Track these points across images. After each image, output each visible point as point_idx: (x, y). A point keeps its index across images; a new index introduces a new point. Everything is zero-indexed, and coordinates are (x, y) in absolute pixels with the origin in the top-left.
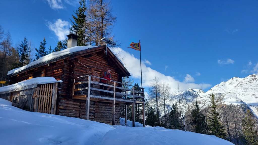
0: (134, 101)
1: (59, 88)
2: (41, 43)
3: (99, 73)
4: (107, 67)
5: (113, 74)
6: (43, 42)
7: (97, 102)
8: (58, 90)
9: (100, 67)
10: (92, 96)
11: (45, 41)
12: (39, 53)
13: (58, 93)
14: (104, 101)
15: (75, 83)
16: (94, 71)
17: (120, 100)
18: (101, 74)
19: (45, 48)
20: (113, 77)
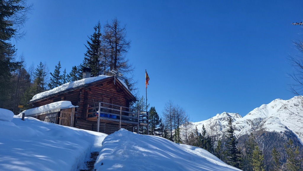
0: (138, 123)
1: (76, 112)
2: (56, 67)
3: (109, 99)
4: (115, 94)
5: (121, 100)
6: (58, 66)
7: (107, 123)
8: (75, 114)
9: (109, 94)
10: (101, 118)
11: (60, 65)
12: (54, 76)
13: (75, 115)
14: (113, 123)
15: (89, 108)
16: (104, 97)
17: (125, 121)
18: (110, 100)
19: (59, 72)
20: (121, 103)
